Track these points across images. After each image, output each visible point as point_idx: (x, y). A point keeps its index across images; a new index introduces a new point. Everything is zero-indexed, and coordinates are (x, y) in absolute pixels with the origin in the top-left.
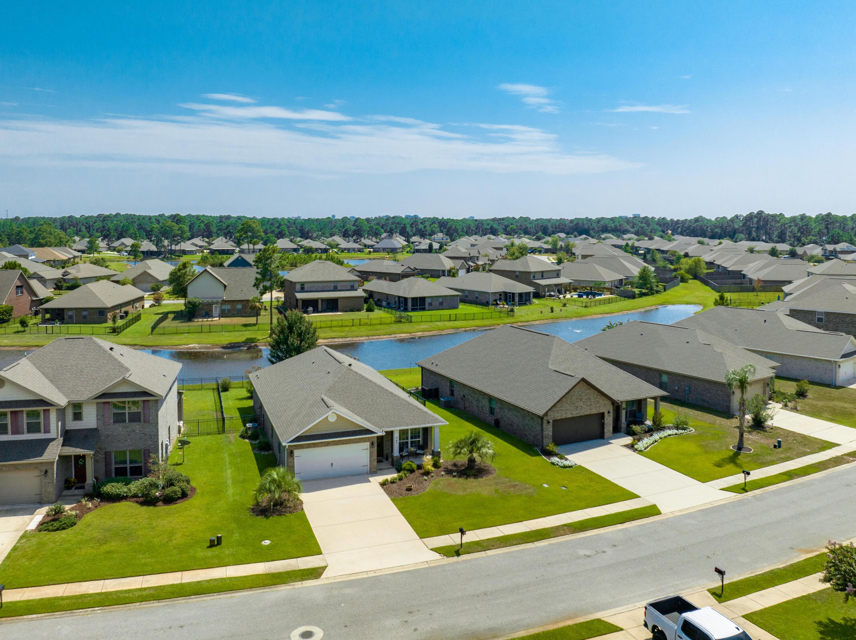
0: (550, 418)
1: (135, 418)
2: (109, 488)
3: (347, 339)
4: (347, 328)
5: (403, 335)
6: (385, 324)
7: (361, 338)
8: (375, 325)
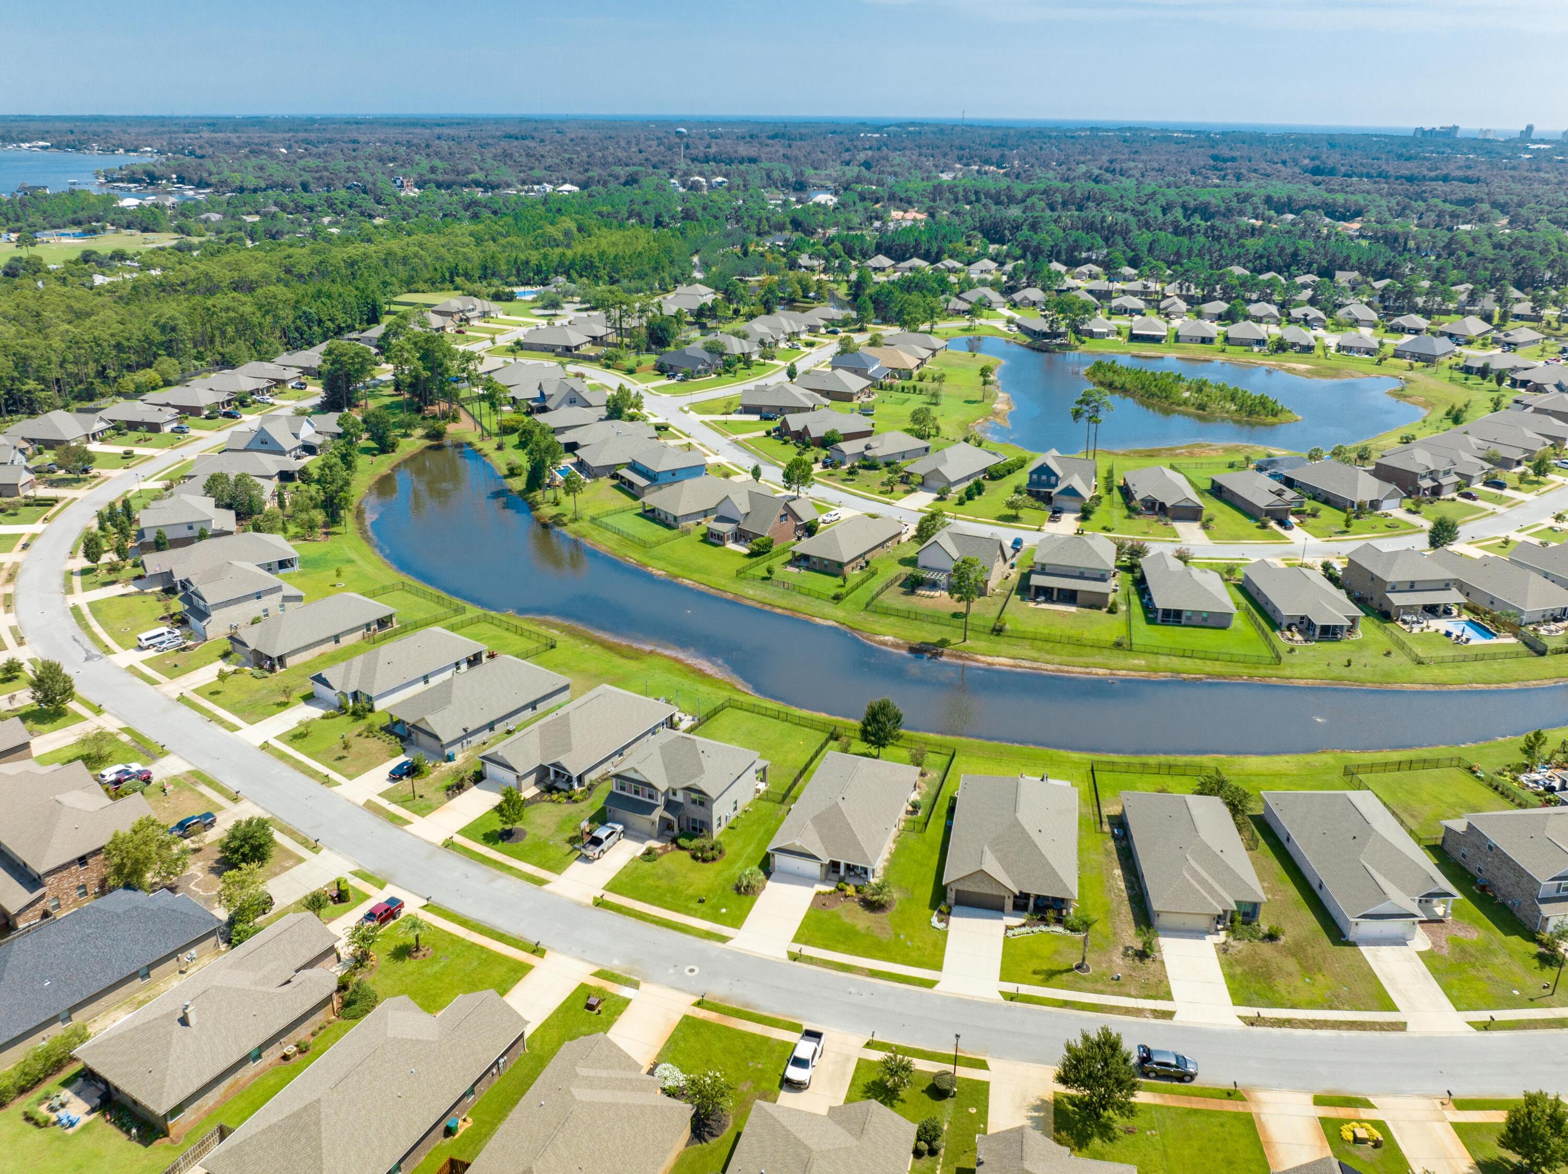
0: (955, 887)
1: (702, 804)
2: (681, 841)
3: (1035, 665)
4: (1051, 645)
5: (1101, 671)
6: (1098, 646)
7: (1050, 667)
8: (1085, 646)
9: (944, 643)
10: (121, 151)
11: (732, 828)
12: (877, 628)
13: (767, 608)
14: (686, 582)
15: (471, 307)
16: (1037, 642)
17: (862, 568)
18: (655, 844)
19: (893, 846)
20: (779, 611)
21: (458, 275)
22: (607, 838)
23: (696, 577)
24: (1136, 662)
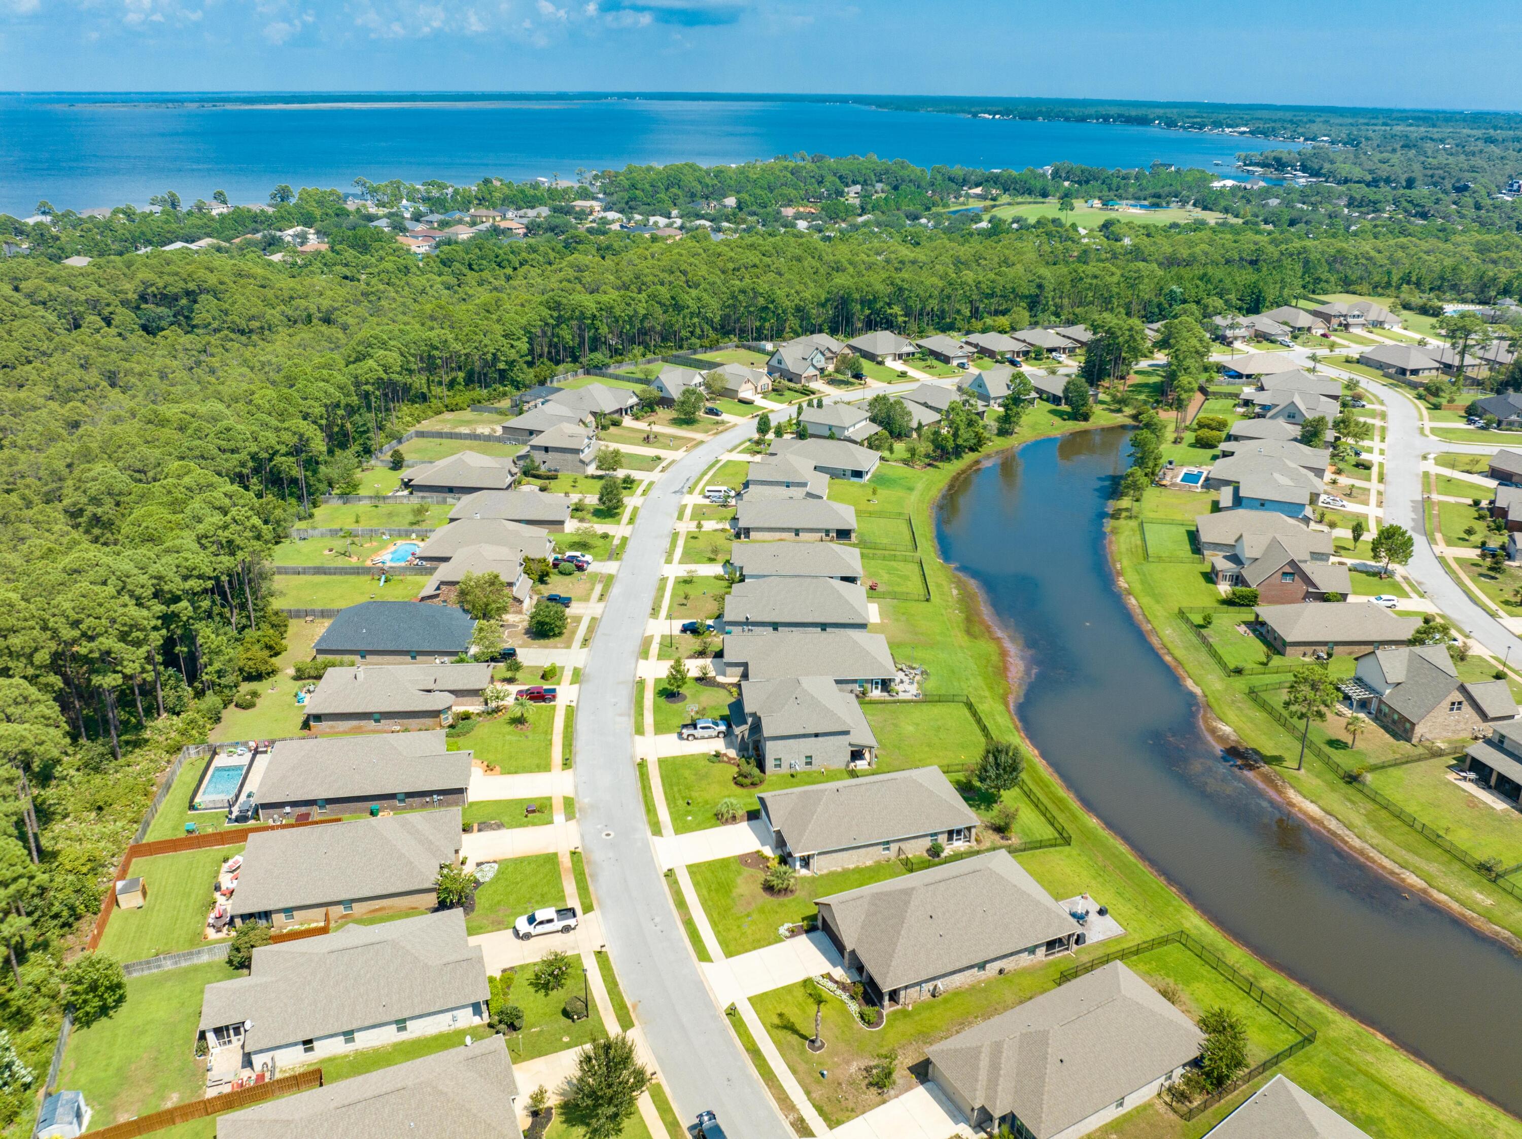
2: (742, 760)
3: (1341, 831)
4: (1397, 823)
5: (1412, 879)
6: (1455, 856)
7: (1357, 843)
8: (1439, 846)
9: (1278, 760)
10: (1302, 139)
11: (792, 776)
12: (1231, 715)
13: (1161, 652)
14: (1133, 601)
15: (1356, 313)
16: (1383, 813)
17: (1318, 658)
18: (732, 753)
19: (869, 863)
20: (1168, 658)
21: (1408, 283)
22: (702, 728)
23: (1146, 601)
24: (1479, 897)
